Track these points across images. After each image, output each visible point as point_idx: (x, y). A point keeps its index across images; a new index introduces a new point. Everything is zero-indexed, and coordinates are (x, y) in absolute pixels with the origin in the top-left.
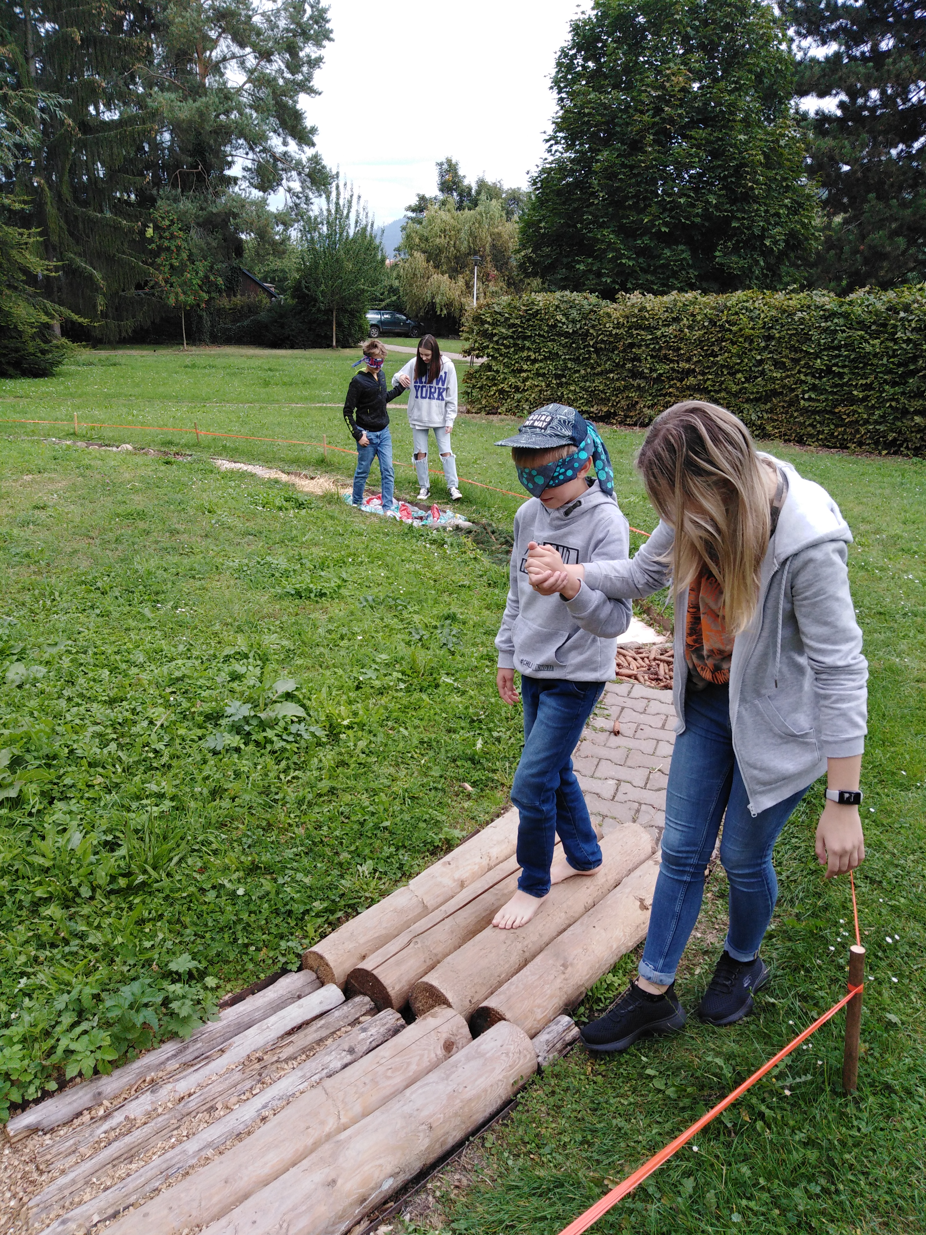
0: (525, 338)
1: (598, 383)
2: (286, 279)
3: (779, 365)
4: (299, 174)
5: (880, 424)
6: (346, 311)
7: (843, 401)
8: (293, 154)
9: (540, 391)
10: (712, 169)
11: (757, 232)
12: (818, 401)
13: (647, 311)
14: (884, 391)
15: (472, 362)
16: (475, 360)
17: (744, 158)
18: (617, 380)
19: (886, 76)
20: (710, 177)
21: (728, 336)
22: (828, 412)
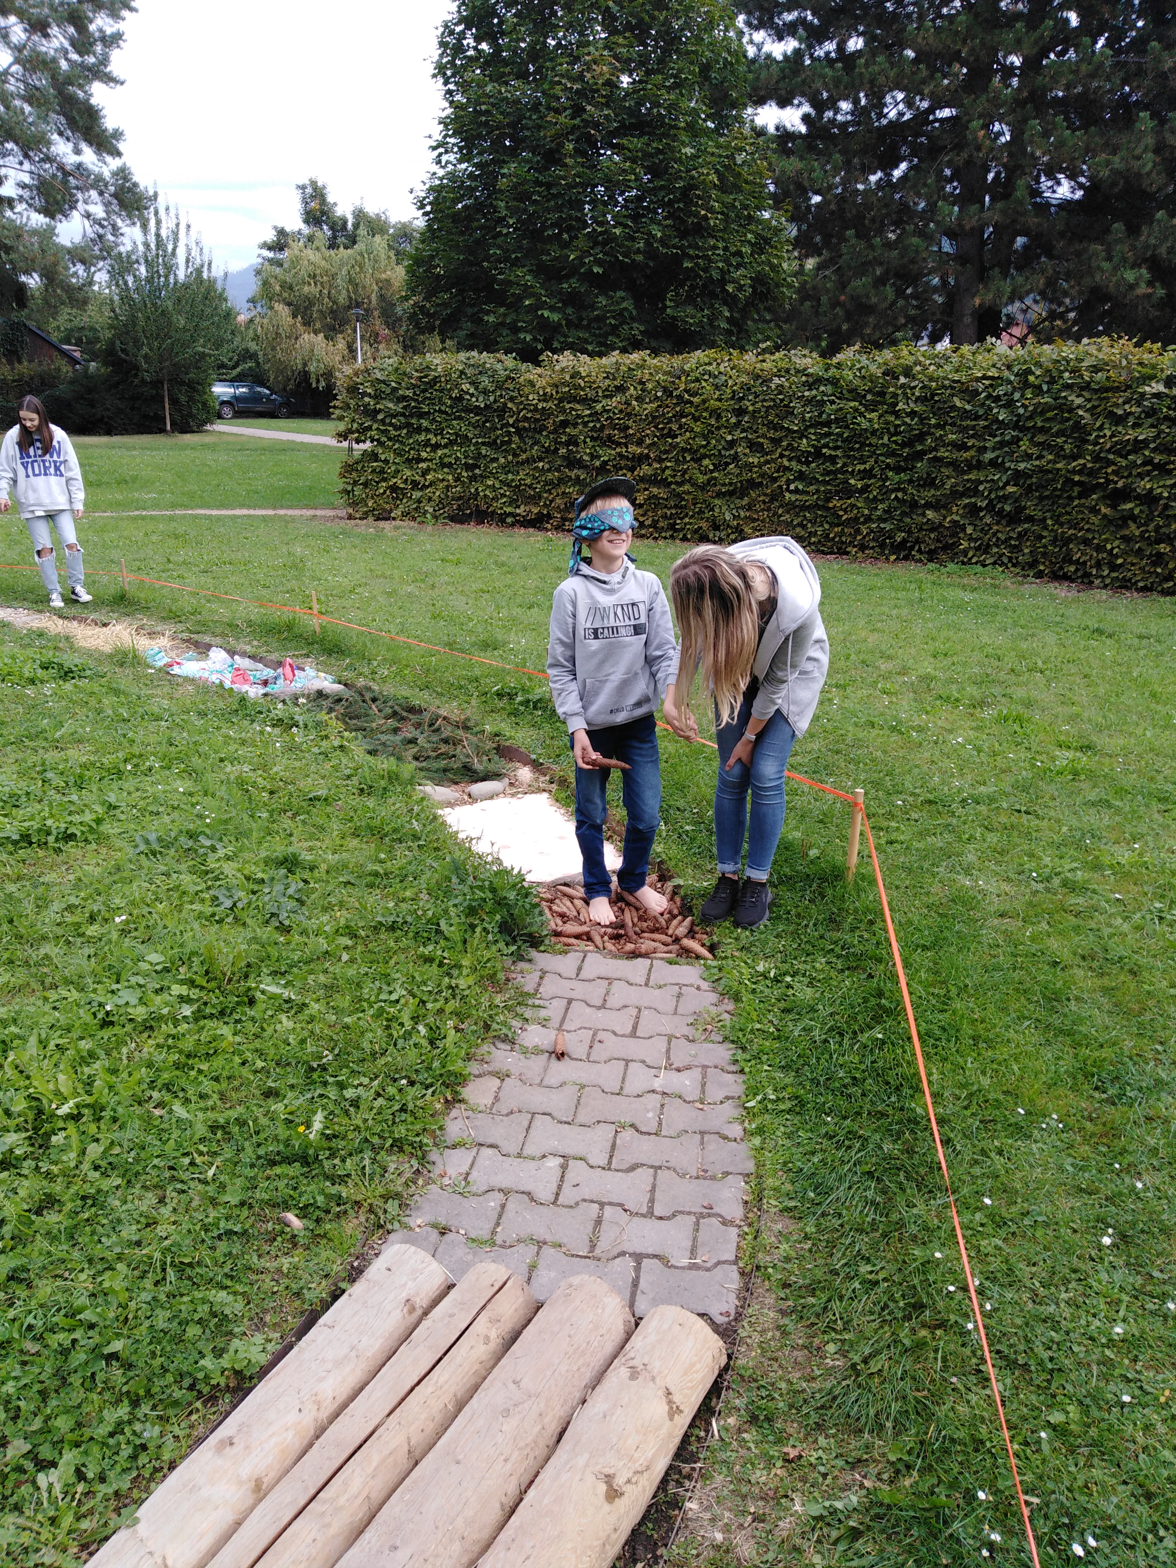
0: (422, 415)
1: (523, 475)
2: (98, 340)
3: (755, 447)
4: (101, 193)
5: (885, 521)
6: (183, 383)
7: (837, 493)
8: (91, 166)
9: (447, 487)
10: (654, 191)
11: (716, 275)
12: (807, 493)
13: (582, 378)
14: (887, 478)
15: (351, 449)
16: (355, 446)
17: (693, 178)
18: (549, 470)
19: (857, 82)
20: (651, 201)
21: (689, 409)
22: (820, 508)
